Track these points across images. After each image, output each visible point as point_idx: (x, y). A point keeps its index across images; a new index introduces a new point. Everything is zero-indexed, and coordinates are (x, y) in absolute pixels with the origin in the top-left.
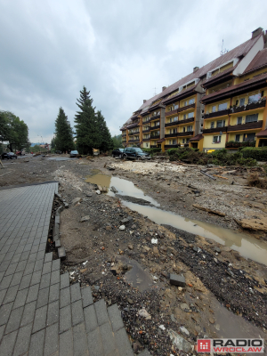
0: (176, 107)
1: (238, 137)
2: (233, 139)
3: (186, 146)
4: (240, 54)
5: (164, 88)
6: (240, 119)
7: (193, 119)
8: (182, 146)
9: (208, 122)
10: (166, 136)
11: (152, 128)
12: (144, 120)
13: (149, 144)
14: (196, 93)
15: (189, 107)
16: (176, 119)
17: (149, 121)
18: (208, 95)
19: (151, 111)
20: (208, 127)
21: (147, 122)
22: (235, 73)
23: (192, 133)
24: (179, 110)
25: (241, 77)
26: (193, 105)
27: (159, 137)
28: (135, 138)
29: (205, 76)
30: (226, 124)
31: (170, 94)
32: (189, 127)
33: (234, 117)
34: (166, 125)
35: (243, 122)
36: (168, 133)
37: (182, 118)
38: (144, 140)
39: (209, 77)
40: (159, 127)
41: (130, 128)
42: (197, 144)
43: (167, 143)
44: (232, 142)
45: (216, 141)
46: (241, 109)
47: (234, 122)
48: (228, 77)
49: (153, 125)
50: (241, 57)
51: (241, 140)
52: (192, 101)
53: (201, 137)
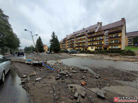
0: (79, 38)
1: (98, 47)
2: (96, 48)
3: (83, 50)
4: (96, 27)
5: (74, 32)
6: (98, 43)
7: (85, 42)
8: (82, 50)
9: (89, 43)
10: (76, 47)
11: (71, 44)
12: (68, 41)
13: (70, 49)
14: (85, 35)
15: (83, 39)
16: (79, 42)
17: (70, 42)
18: (88, 36)
19: (71, 39)
20: (89, 44)
21: (69, 42)
22: (95, 32)
23: (85, 46)
24: (80, 39)
25: (97, 32)
26: (85, 38)
27: (74, 47)
28: (64, 47)
29: (87, 31)
30: (94, 44)
31: (77, 34)
32: (83, 44)
33: (96, 42)
34: (76, 43)
35: (99, 44)
36: (77, 46)
37: (81, 42)
38: (68, 48)
39: (88, 31)
40: (73, 44)
41: (62, 44)
42: (87, 49)
43: (77, 49)
44: (96, 49)
45: (92, 48)
46: (98, 40)
47: (96, 44)
48: (94, 32)
49: (71, 43)
50: (96, 28)
51: (99, 48)
52: (84, 37)
53: (87, 47)
